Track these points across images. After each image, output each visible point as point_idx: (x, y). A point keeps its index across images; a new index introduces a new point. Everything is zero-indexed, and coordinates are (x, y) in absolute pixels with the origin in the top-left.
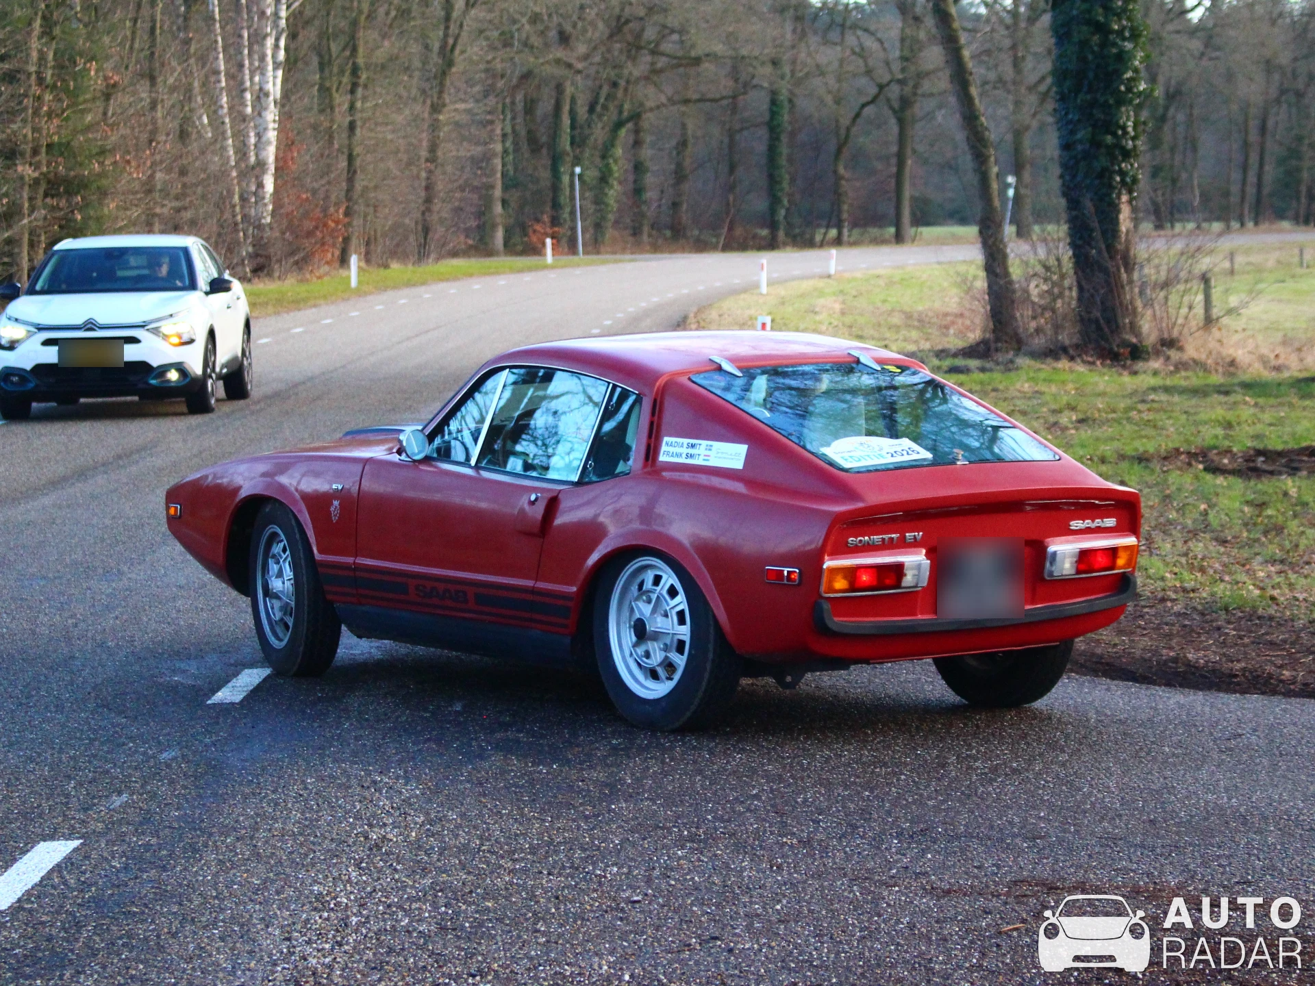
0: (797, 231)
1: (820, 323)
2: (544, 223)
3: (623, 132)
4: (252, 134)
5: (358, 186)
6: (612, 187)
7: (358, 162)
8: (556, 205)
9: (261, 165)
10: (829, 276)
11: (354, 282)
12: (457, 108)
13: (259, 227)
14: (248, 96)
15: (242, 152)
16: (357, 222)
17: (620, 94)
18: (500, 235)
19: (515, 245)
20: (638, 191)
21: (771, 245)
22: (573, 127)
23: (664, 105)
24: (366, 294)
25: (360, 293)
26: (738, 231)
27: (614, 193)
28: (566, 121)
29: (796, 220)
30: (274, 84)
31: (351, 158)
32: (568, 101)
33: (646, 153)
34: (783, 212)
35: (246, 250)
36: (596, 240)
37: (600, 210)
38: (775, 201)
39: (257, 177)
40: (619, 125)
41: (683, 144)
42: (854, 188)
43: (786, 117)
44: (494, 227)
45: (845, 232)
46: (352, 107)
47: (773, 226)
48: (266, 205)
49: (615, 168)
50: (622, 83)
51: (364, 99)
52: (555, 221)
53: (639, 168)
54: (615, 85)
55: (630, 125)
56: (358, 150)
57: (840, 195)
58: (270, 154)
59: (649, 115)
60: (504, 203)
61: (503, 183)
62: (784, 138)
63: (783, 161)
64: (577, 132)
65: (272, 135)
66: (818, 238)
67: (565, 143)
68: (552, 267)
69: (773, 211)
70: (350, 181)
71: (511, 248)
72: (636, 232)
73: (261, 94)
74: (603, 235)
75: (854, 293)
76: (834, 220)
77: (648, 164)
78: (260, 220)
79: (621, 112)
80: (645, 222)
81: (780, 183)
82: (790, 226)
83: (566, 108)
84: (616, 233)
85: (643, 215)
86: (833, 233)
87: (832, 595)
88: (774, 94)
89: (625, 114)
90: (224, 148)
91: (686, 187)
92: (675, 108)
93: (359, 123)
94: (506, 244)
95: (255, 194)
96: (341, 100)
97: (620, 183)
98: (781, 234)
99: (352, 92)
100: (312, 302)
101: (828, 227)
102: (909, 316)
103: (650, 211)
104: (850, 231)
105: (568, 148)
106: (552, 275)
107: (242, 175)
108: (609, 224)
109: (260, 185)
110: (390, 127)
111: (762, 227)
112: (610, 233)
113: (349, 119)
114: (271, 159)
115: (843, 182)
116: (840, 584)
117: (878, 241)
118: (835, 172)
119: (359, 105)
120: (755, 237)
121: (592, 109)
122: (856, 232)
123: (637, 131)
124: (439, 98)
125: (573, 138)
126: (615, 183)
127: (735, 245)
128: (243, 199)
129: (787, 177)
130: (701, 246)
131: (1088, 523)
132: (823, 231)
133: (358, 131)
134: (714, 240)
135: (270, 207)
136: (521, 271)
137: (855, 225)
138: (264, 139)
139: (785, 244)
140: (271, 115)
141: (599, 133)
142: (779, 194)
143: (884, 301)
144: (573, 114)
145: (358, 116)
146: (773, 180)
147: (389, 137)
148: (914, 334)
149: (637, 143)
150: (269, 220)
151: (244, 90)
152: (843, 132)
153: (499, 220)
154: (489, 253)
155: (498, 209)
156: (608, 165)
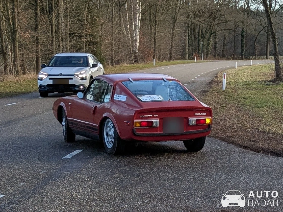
0: (247, 56)
1: (245, 75)
2: (196, 54)
3: (212, 36)
4: (134, 34)
5: (157, 45)
6: (210, 47)
7: (156, 40)
8: (199, 50)
9: (136, 40)
10: (251, 65)
11: (154, 65)
12: (177, 30)
13: (136, 53)
14: (133, 26)
15: (132, 37)
16: (156, 52)
17: (212, 28)
18: (187, 56)
19: (190, 58)
20: (215, 48)
21: (242, 59)
22: (202, 34)
23: (220, 30)
24: (157, 67)
25: (155, 67)
26: (235, 56)
27: (210, 48)
28: (201, 33)
29: (247, 54)
30: (139, 23)
31: (155, 39)
32: (201, 29)
33: (217, 40)
34: (244, 53)
35: (133, 57)
36: (207, 58)
37: (207, 51)
38: (242, 50)
39: (135, 43)
40: (211, 34)
41: (225, 38)
42: (258, 48)
43: (245, 33)
44: (186, 54)
45: (256, 57)
46: (155, 29)
47: (242, 55)
48: (137, 48)
49: (210, 43)
50: (212, 26)
51: (158, 27)
52: (198, 53)
53: (216, 43)
54: (210, 26)
55: (214, 34)
56: (156, 38)
57: (255, 49)
58: (138, 38)
59: (217, 32)
60: (188, 49)
61: (188, 46)
62: (245, 38)
63: (244, 42)
64: (203, 36)
65: (138, 34)
66: (251, 58)
67: (200, 38)
68: (196, 62)
69: (242, 52)
70: (155, 44)
71: (189, 58)
72: (215, 56)
73: (136, 26)
74: (208, 56)
75: (254, 69)
76: (254, 55)
77: (217, 42)
78: (136, 51)
79: (212, 32)
80: (217, 54)
81: (243, 47)
82: (245, 55)
83: (201, 30)
84: (211, 56)
85: (216, 53)
86: (254, 57)
87: (136, 127)
88: (243, 29)
89: (213, 32)
90: (128, 37)
91: (225, 47)
92: (222, 31)
93: (156, 32)
94: (188, 58)
95: (135, 46)
96: (153, 28)
97: (212, 46)
98: (243, 57)
99: (155, 26)
100: (144, 68)
101: (253, 56)
102: (264, 74)
103: (218, 52)
104: (257, 56)
105: (201, 39)
106: (195, 64)
107: (132, 42)
108: (209, 54)
109: (136, 44)
110: (163, 33)
111: (240, 56)
112: (209, 56)
113: (154, 31)
114: (138, 39)
115: (256, 47)
116: (138, 125)
117: (262, 59)
118: (254, 45)
119: (156, 28)
120: (238, 57)
121: (206, 31)
122: (258, 57)
123: (215, 36)
124: (173, 28)
125: (202, 37)
126: (210, 46)
127: (234, 59)
128: (132, 47)
129: (245, 45)
130: (228, 59)
131: (199, 114)
132: (252, 56)
133: (156, 34)
134: (231, 58)
135: (138, 49)
136: (189, 63)
137: (258, 55)
138: (136, 35)
139: (244, 59)
140: (138, 30)
141: (208, 35)
142: (243, 49)
143: (260, 71)
144: (202, 32)
145: (156, 31)
146: (242, 46)
147: (163, 35)
148: (263, 77)
149: (215, 38)
150: (138, 51)
151: (133, 25)
152: (256, 37)
153: (187, 53)
154: (185, 59)
155: (187, 50)
156: (209, 42)
